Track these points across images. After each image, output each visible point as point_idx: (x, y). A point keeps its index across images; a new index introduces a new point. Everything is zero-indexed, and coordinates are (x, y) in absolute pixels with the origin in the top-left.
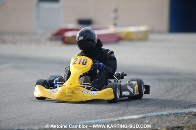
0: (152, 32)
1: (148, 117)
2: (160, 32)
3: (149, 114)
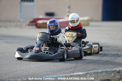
0: (91, 20)
1: (89, 73)
2: (97, 21)
3: (90, 72)
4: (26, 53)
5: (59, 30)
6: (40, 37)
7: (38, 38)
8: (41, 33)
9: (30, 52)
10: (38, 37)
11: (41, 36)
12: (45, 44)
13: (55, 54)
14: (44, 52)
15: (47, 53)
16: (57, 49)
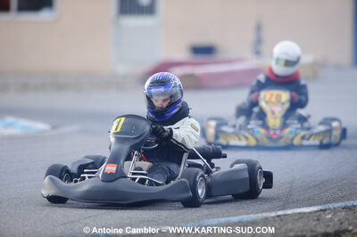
4: (76, 181)
5: (181, 109)
6: (118, 130)
7: (114, 133)
8: (123, 119)
9: (89, 177)
10: (113, 131)
11: (122, 127)
12: (136, 152)
13: (169, 185)
14: (134, 179)
15: (142, 181)
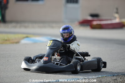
9: (38, 62)
10: (48, 45)
11: (51, 44)
12: (56, 53)
13: (67, 65)
14: (54, 63)
15: (57, 64)
16: (70, 58)
